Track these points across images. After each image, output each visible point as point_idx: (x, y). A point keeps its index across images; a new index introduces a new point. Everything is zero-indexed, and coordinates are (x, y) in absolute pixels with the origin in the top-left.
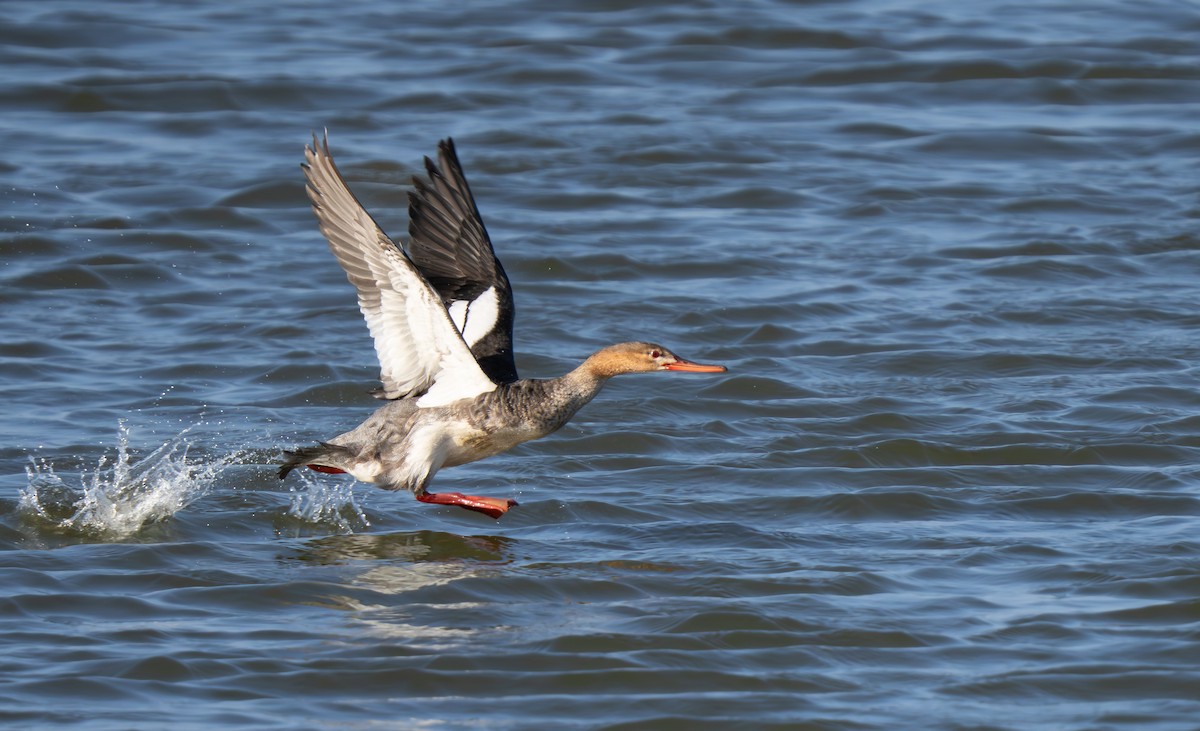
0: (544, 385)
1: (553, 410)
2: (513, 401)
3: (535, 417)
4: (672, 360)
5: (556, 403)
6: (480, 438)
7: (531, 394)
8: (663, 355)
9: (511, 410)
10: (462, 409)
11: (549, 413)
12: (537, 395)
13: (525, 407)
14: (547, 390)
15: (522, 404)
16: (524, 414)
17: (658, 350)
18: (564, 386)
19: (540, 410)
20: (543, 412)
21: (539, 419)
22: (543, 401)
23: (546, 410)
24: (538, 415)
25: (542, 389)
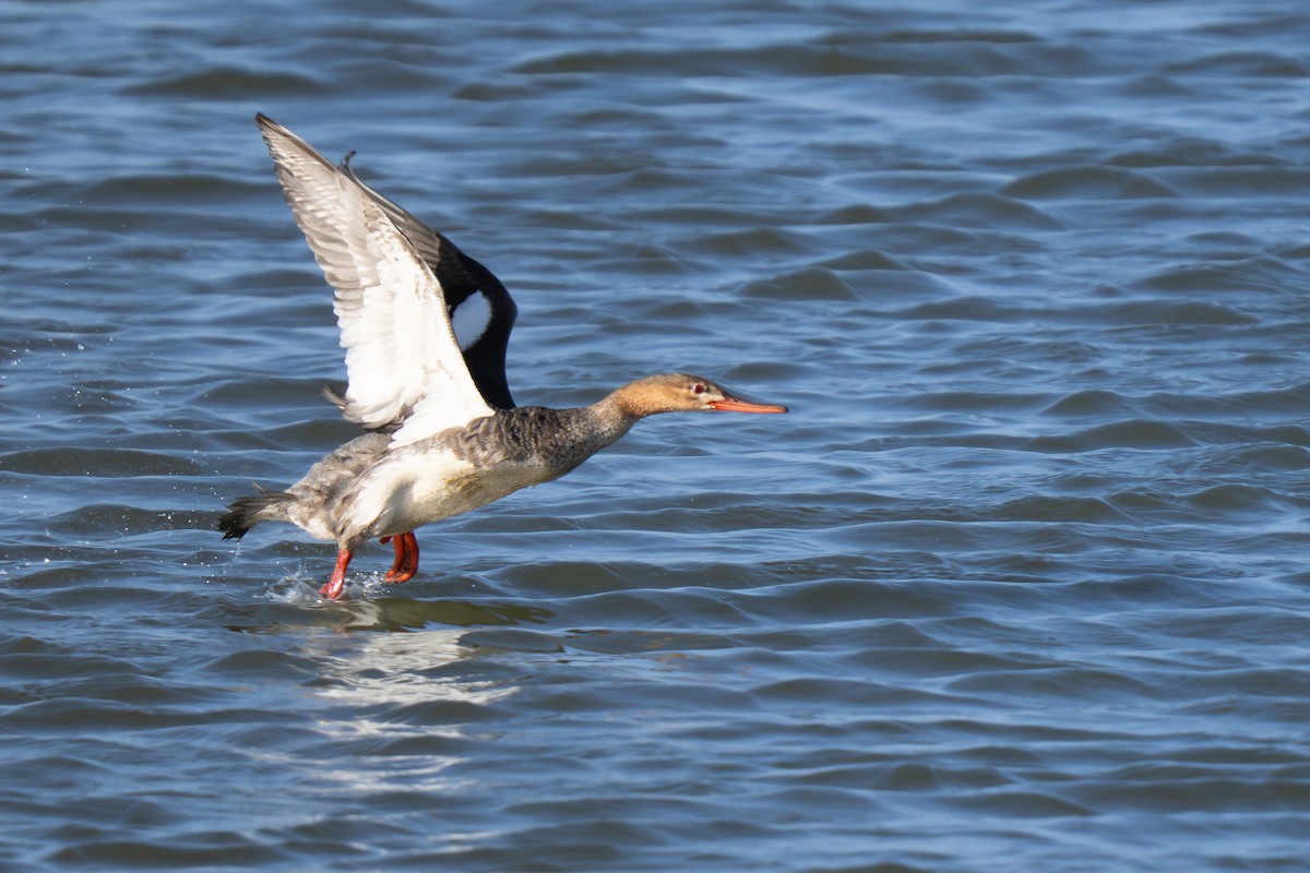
0: (559, 414)
1: (569, 444)
2: (519, 429)
3: (547, 451)
4: (719, 397)
5: (573, 437)
6: (467, 477)
7: (543, 423)
8: (708, 391)
9: (516, 439)
10: (448, 438)
11: (564, 447)
12: (551, 425)
13: (535, 437)
14: (562, 420)
15: (531, 434)
16: (534, 446)
17: (702, 384)
18: (584, 419)
19: (554, 443)
20: (557, 445)
21: (551, 453)
22: (558, 432)
23: (560, 444)
24: (551, 448)
25: (557, 419)
